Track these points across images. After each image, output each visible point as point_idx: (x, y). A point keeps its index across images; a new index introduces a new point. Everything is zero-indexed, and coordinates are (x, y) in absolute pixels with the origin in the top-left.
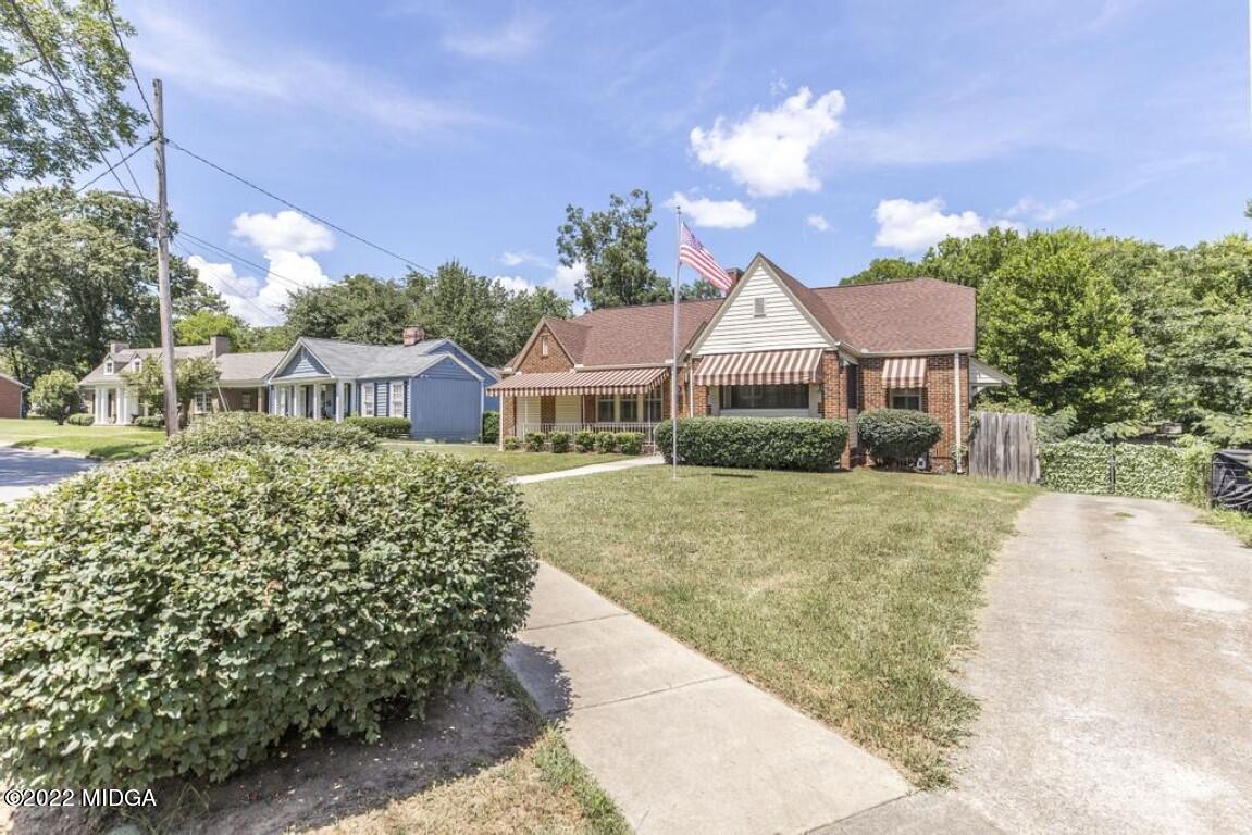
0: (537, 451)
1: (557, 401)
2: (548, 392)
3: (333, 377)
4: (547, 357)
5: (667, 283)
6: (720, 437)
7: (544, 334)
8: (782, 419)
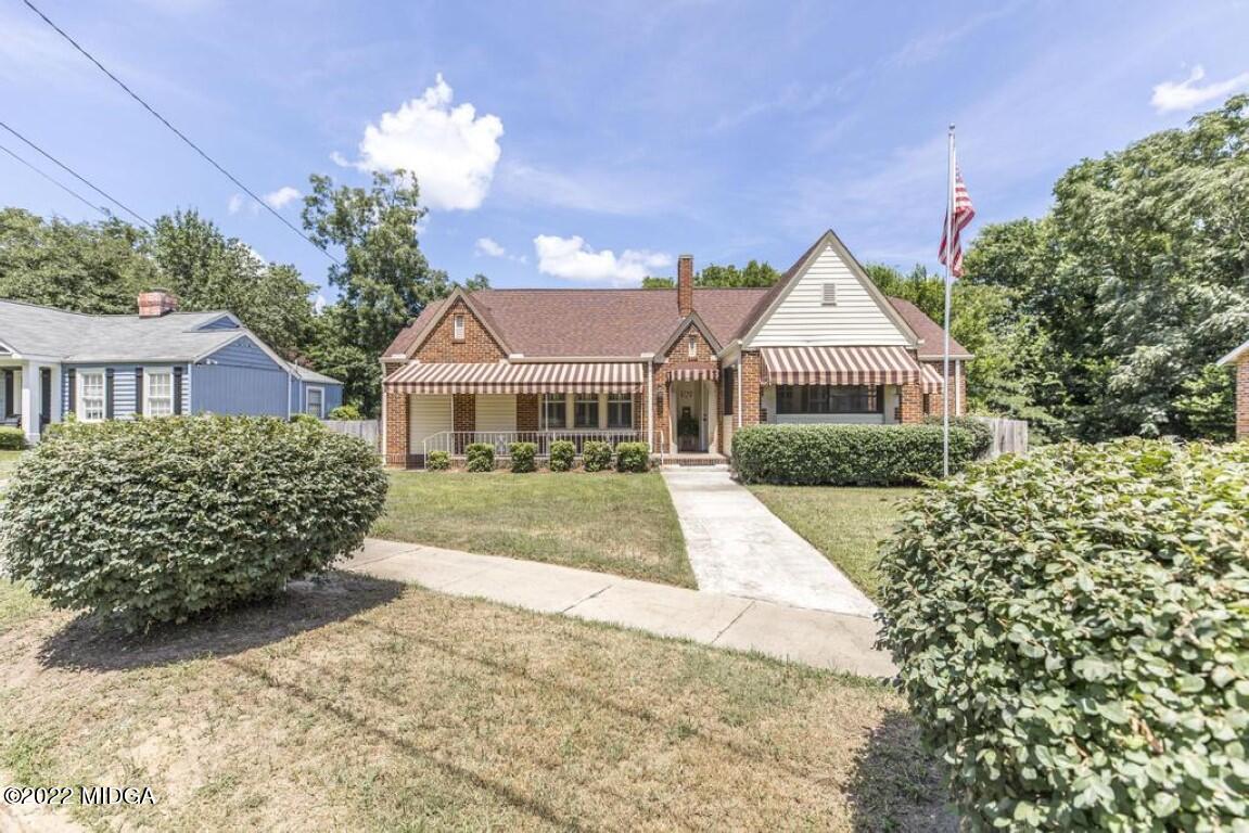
0: (488, 470)
1: (478, 402)
2: (463, 389)
3: (16, 356)
4: (462, 343)
5: (442, 276)
6: (845, 449)
7: (456, 311)
8: (841, 425)
